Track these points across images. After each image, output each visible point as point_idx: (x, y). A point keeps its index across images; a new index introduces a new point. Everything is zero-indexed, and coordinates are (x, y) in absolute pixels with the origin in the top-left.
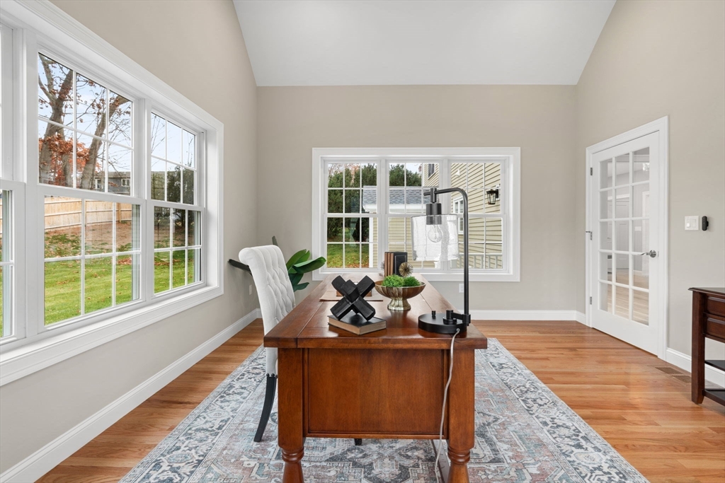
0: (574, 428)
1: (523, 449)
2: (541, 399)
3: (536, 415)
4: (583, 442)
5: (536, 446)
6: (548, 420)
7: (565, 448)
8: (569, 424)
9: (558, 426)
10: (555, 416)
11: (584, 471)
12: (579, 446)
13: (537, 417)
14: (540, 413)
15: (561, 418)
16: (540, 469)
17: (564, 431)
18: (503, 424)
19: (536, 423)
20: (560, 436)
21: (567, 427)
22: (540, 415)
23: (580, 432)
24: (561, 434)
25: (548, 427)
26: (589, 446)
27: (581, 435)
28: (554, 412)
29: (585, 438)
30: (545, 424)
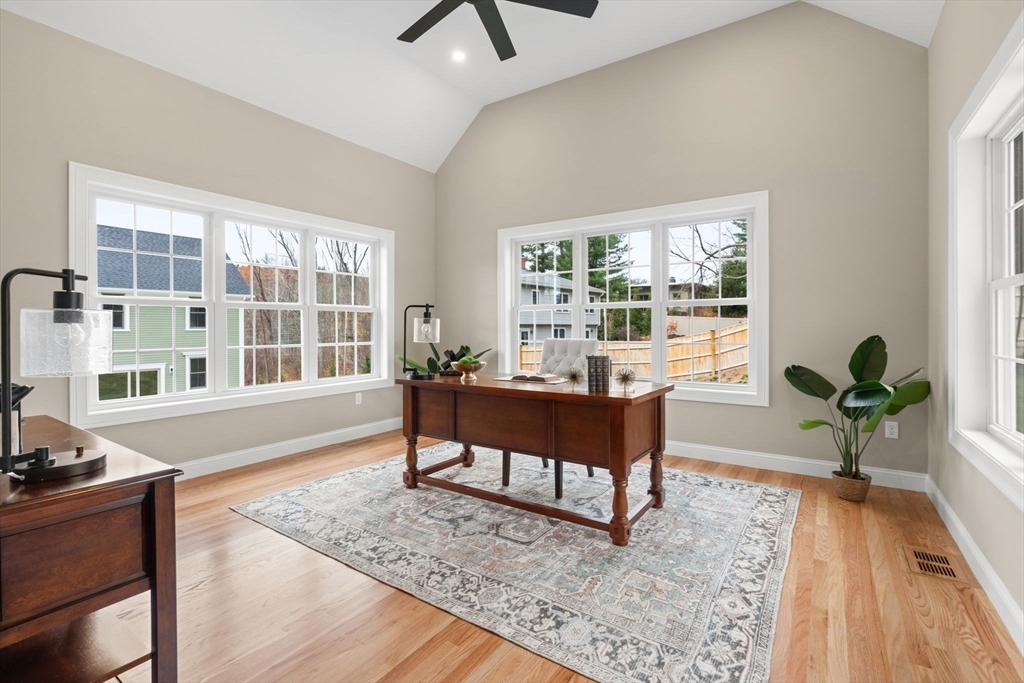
0: (385, 564)
1: (415, 527)
2: (438, 582)
3: (427, 559)
4: (372, 555)
5: (407, 533)
6: (413, 559)
7: (385, 542)
8: (391, 566)
9: (400, 558)
10: (408, 567)
11: (366, 534)
12: (374, 549)
13: (423, 557)
14: (427, 563)
15: (402, 569)
16: (395, 523)
17: (393, 556)
18: (446, 535)
19: (421, 551)
20: (393, 550)
21: (391, 561)
22: (423, 560)
23: (378, 563)
24: (393, 553)
25: (408, 552)
26: (366, 554)
27: (376, 561)
28: (413, 572)
29: (371, 559)
30: (413, 554)
